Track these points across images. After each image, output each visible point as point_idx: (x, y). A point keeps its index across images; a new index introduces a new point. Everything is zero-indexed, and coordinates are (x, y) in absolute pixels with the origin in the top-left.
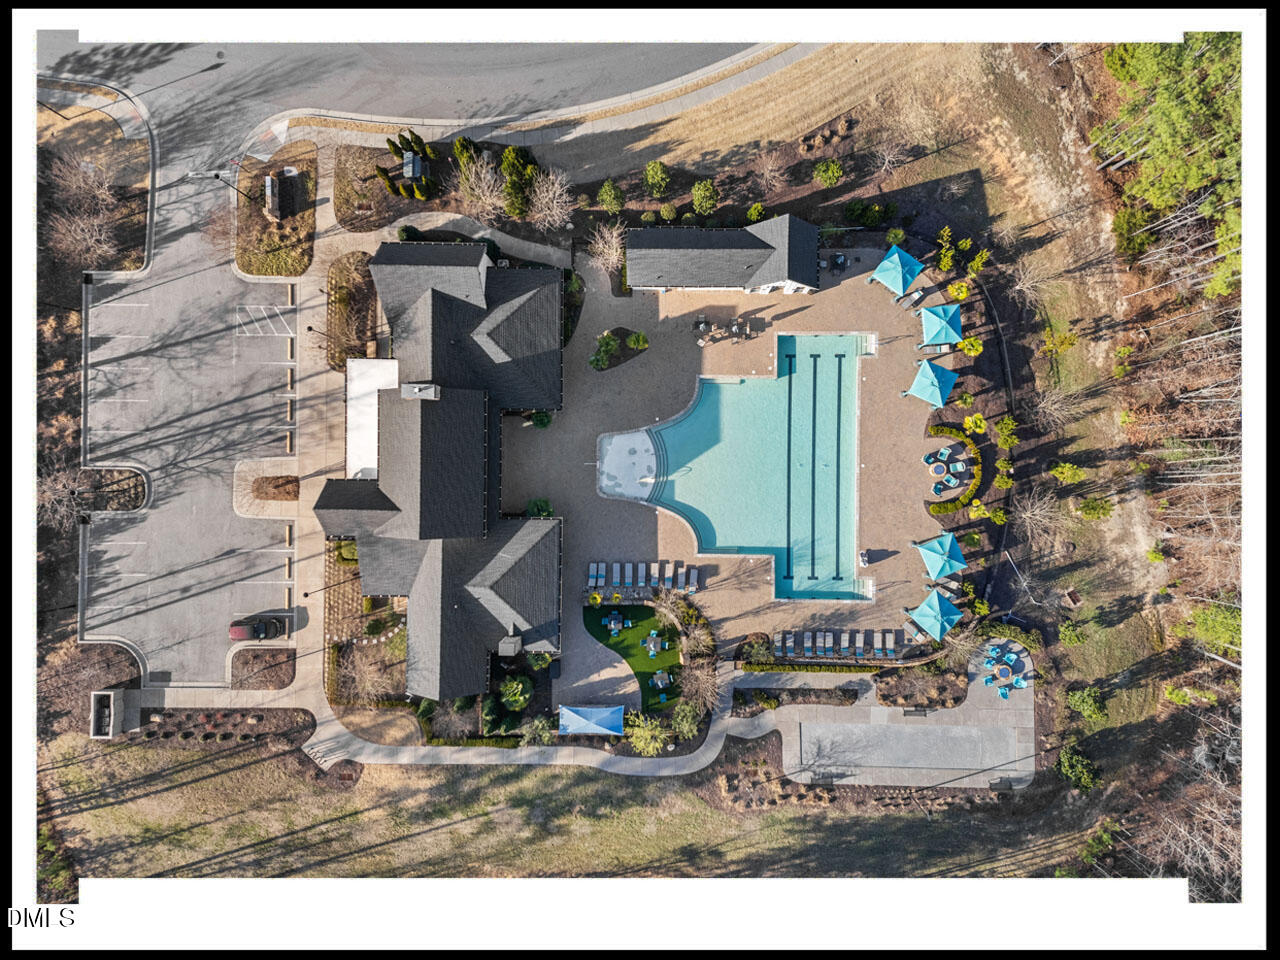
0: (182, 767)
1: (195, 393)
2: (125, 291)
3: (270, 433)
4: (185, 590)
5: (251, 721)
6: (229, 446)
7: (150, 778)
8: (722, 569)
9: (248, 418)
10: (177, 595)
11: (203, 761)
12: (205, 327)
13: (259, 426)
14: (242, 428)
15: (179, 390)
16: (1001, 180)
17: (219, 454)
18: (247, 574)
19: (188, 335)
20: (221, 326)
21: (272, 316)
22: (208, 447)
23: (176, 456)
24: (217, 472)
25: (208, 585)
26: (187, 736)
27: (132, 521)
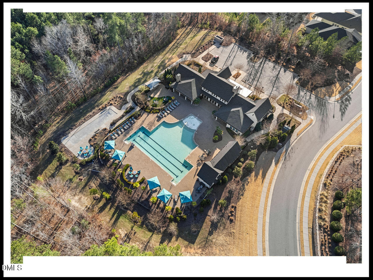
0: (202, 42)
1: (265, 76)
2: (292, 79)
3: (248, 80)
4: (230, 57)
5: (201, 51)
6: (250, 75)
7: (204, 38)
8: (157, 122)
9: (253, 80)
10: (230, 56)
11: (200, 44)
12: (276, 84)
13: (251, 80)
14: (252, 78)
15: (267, 75)
16: (186, 247)
17: (250, 73)
18: (225, 64)
19: (277, 81)
20: (275, 86)
21: (271, 93)
22: (253, 72)
23: (255, 68)
24: (247, 71)
25: (228, 59)
26: (206, 44)
27: (248, 58)
